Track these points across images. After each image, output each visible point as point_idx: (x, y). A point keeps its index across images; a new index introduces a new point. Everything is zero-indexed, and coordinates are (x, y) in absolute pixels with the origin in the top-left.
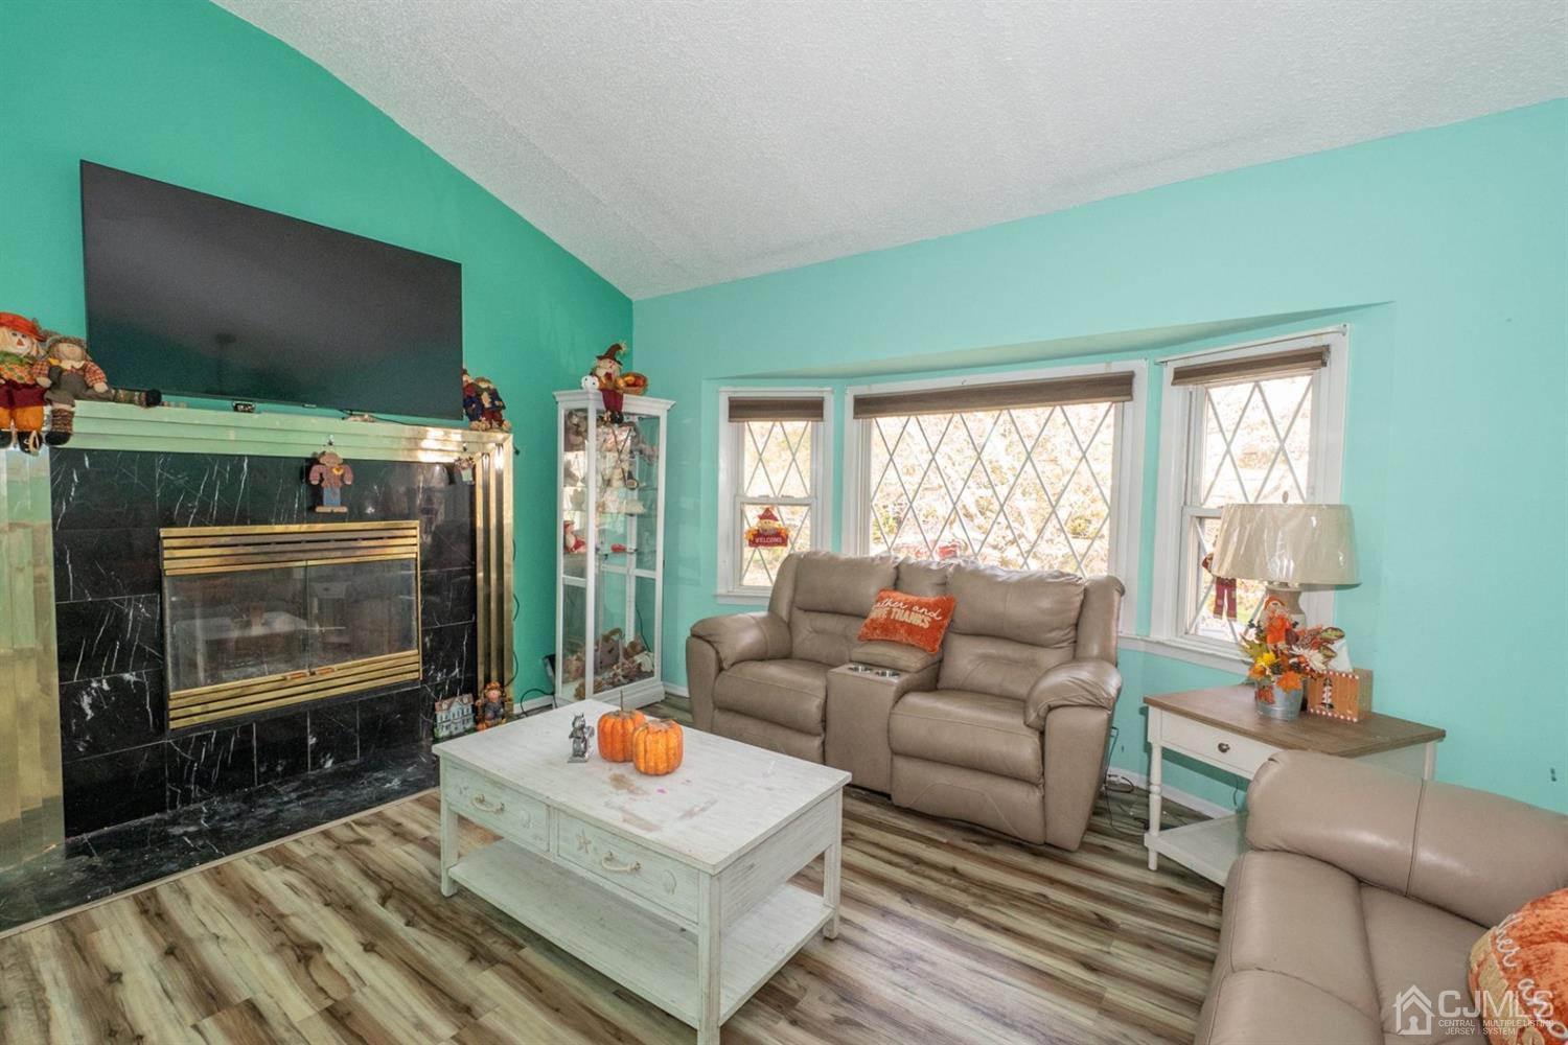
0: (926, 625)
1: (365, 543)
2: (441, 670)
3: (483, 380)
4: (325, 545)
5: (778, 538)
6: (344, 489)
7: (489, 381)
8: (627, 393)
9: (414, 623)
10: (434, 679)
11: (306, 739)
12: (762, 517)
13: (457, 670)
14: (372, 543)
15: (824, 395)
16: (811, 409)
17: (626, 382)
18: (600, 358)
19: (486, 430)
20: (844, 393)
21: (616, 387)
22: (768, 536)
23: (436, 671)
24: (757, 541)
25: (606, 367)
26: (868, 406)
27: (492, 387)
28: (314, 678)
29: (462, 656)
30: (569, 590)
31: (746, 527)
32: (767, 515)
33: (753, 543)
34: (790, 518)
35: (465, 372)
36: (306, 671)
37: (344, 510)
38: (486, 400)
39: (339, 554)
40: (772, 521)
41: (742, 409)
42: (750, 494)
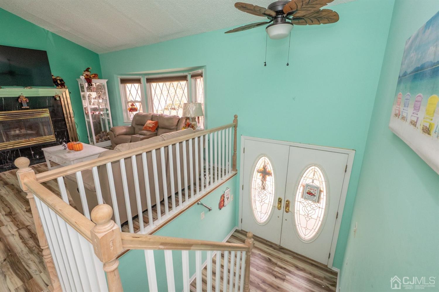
0: (152, 127)
1: (36, 114)
2: (61, 139)
3: (58, 77)
4: (26, 115)
5: (135, 110)
6: (27, 103)
7: (60, 77)
8: (93, 79)
9: (52, 130)
10: (59, 141)
11: (31, 152)
12: (131, 105)
13: (65, 139)
14: (37, 114)
15: (141, 78)
16: (138, 81)
17: (93, 76)
18: (84, 71)
19: (61, 88)
20: (144, 78)
21: (90, 77)
22: (132, 110)
23: (59, 139)
24: (131, 110)
25: (87, 73)
26: (149, 80)
27: (61, 78)
28: (29, 141)
29: (65, 136)
30: (88, 122)
31: (128, 108)
32: (132, 105)
33: (130, 111)
34: (138, 105)
35: (53, 76)
36: (28, 139)
37: (28, 107)
38: (59, 82)
39: (30, 116)
40: (134, 106)
41: (124, 81)
42: (129, 100)
